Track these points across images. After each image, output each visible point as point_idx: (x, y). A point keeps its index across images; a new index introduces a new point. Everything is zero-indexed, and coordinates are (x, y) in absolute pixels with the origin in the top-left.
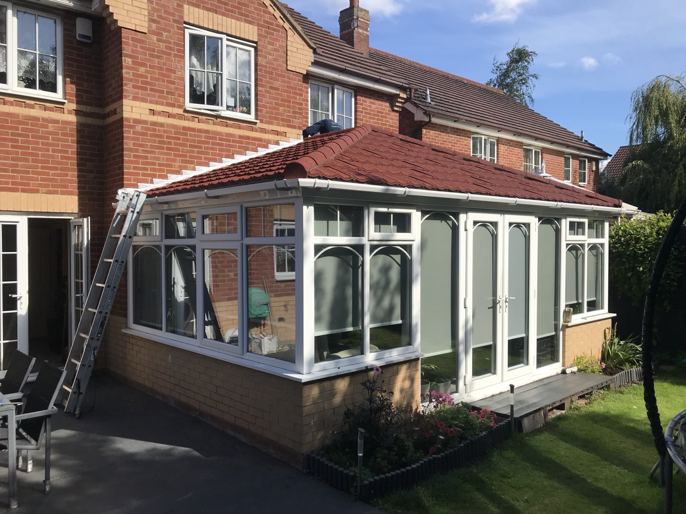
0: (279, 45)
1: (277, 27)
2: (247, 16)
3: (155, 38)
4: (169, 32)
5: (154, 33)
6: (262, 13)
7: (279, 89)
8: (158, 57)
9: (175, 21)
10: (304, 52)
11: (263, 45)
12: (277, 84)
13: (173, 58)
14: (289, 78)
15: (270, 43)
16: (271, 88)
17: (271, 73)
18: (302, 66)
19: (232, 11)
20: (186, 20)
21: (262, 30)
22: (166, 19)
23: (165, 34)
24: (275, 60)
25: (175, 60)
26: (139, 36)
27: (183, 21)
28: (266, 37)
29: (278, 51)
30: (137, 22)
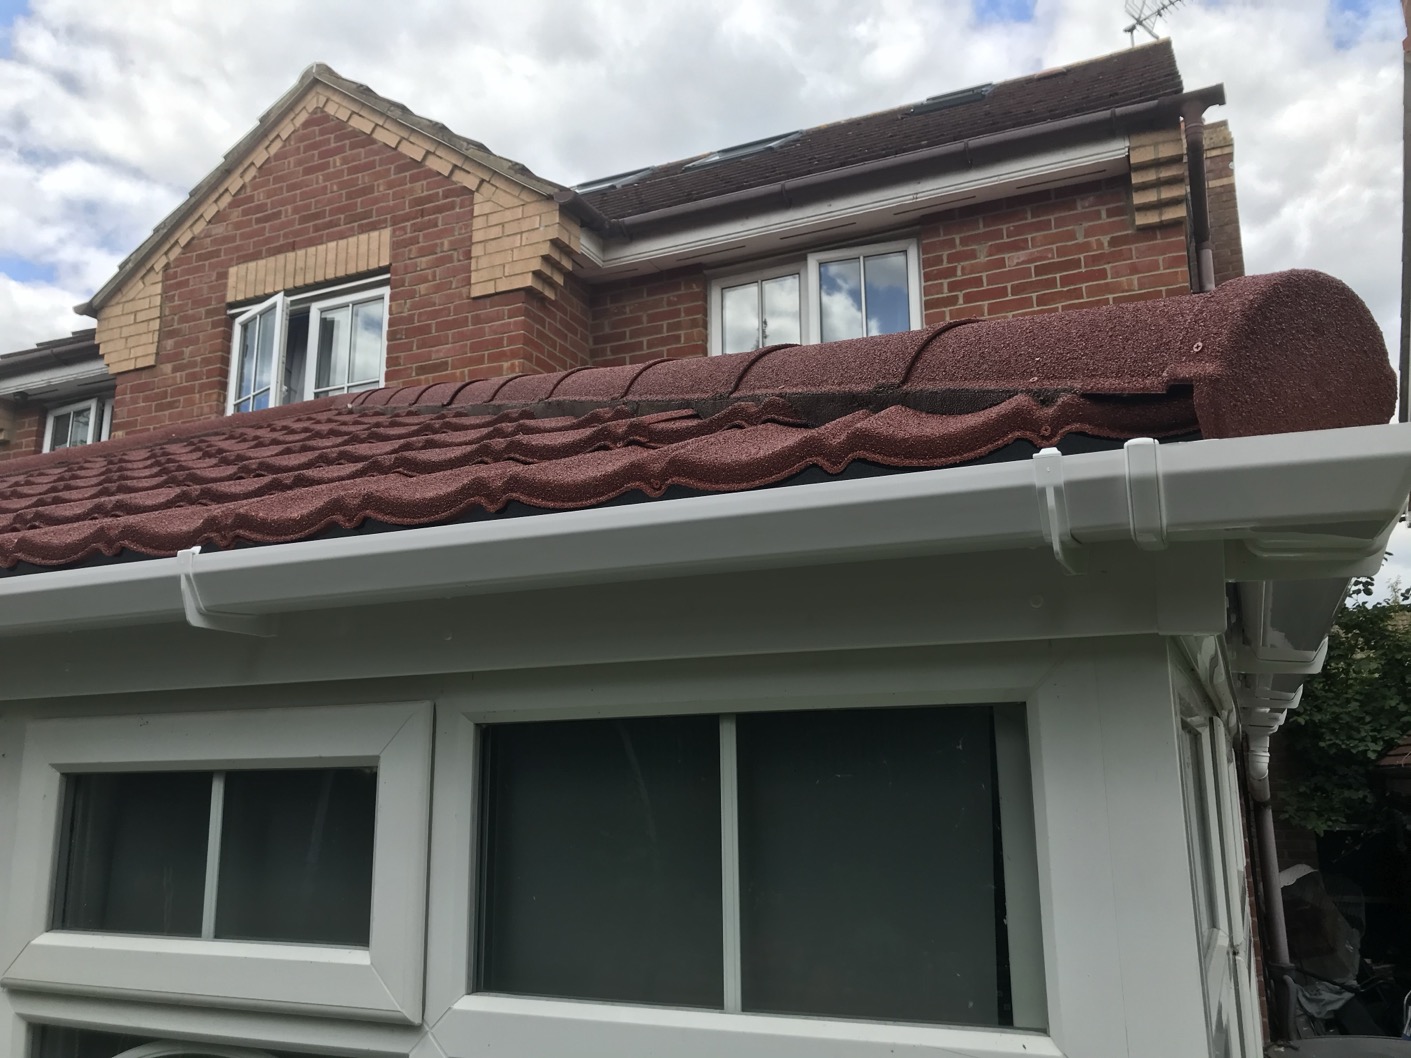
0: (451, 242)
1: (447, 197)
2: (367, 215)
3: (167, 368)
4: (195, 341)
5: (169, 359)
6: (408, 185)
7: (446, 363)
8: (171, 405)
9: (209, 313)
10: (525, 225)
11: (406, 266)
12: (439, 353)
13: (197, 396)
14: (477, 320)
15: (422, 253)
16: (422, 370)
17: (425, 329)
18: (518, 268)
19: (331, 225)
20: (230, 298)
21: (404, 228)
22: (194, 318)
23: (187, 351)
24: (438, 288)
25: (201, 396)
26: (144, 378)
27: (223, 305)
28: (414, 241)
29: (450, 259)
30: (139, 351)
